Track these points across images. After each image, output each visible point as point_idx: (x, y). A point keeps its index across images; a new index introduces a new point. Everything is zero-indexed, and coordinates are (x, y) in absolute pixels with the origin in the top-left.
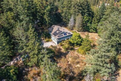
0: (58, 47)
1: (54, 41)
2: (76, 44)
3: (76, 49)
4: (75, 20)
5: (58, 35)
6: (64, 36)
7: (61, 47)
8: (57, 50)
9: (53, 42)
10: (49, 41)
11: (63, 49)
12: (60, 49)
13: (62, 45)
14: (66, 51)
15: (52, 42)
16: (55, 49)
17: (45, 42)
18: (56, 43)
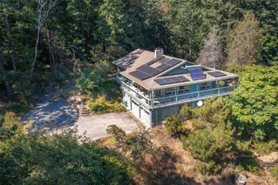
0: (156, 143)
1: (135, 111)
2: (259, 133)
3: (269, 165)
4: (224, 44)
5: (155, 78)
6: (192, 81)
7: (177, 146)
8: (148, 158)
9: (131, 117)
10: (107, 108)
11: (187, 157)
12: (168, 157)
13: (179, 134)
14: (211, 172)
15: (124, 114)
16: (135, 153)
17: (86, 113)
18: (146, 120)
